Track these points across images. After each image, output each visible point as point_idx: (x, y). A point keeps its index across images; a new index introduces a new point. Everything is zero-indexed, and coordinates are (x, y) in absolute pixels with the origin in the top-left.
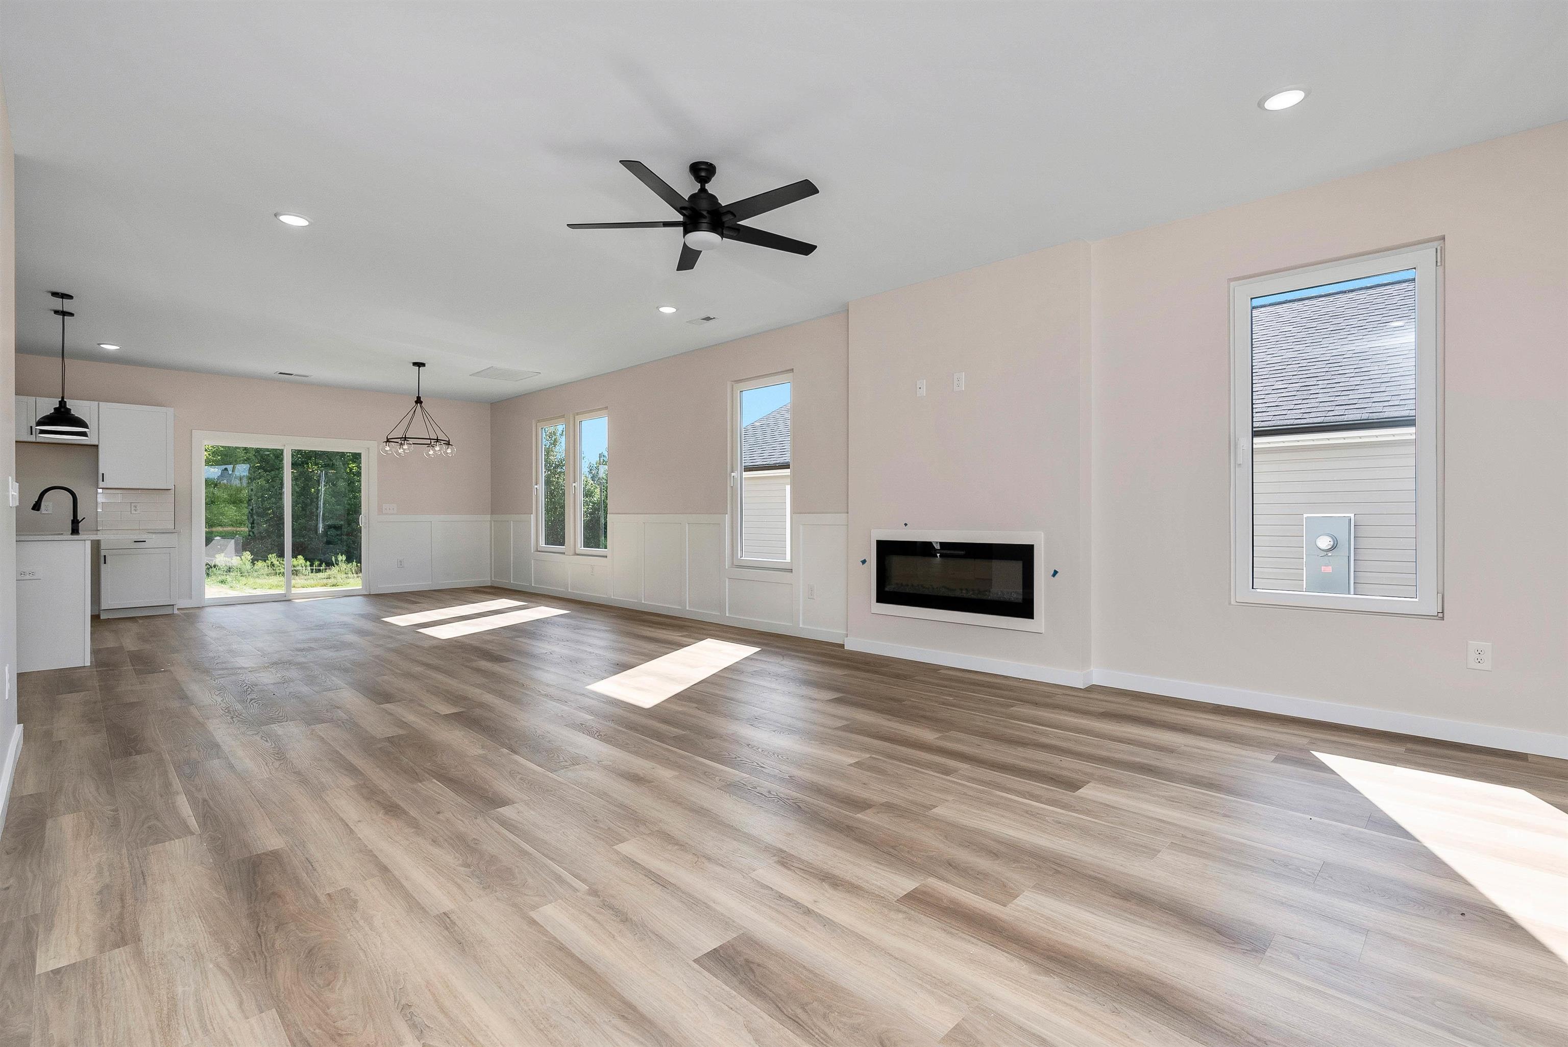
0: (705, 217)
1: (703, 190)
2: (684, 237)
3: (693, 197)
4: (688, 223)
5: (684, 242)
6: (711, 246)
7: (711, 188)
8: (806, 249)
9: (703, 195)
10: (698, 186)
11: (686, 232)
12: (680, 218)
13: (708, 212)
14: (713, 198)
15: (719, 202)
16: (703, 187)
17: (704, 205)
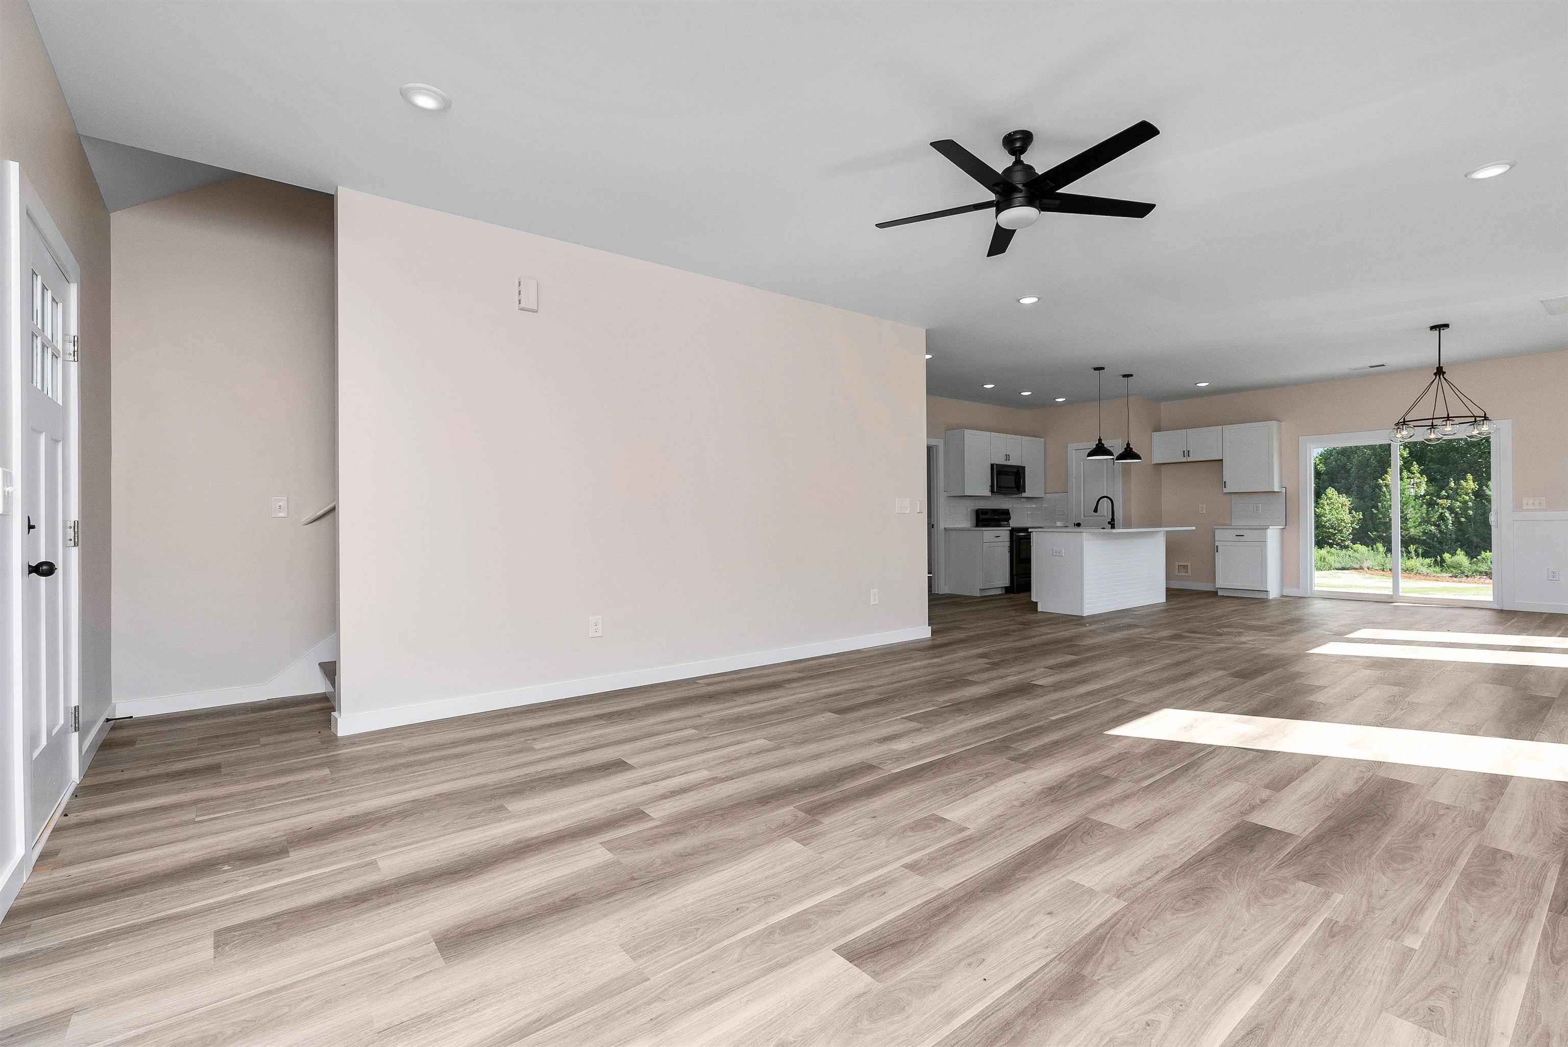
0: (1021, 191)
1: (1018, 162)
2: (996, 218)
3: (1008, 171)
4: (1000, 201)
5: (997, 223)
6: (1028, 223)
7: (1026, 158)
8: (1140, 210)
9: (1018, 167)
10: (1013, 159)
11: (998, 212)
12: (992, 197)
13: (1024, 185)
14: (1030, 168)
15: (1036, 172)
16: (1018, 159)
17: (1018, 179)
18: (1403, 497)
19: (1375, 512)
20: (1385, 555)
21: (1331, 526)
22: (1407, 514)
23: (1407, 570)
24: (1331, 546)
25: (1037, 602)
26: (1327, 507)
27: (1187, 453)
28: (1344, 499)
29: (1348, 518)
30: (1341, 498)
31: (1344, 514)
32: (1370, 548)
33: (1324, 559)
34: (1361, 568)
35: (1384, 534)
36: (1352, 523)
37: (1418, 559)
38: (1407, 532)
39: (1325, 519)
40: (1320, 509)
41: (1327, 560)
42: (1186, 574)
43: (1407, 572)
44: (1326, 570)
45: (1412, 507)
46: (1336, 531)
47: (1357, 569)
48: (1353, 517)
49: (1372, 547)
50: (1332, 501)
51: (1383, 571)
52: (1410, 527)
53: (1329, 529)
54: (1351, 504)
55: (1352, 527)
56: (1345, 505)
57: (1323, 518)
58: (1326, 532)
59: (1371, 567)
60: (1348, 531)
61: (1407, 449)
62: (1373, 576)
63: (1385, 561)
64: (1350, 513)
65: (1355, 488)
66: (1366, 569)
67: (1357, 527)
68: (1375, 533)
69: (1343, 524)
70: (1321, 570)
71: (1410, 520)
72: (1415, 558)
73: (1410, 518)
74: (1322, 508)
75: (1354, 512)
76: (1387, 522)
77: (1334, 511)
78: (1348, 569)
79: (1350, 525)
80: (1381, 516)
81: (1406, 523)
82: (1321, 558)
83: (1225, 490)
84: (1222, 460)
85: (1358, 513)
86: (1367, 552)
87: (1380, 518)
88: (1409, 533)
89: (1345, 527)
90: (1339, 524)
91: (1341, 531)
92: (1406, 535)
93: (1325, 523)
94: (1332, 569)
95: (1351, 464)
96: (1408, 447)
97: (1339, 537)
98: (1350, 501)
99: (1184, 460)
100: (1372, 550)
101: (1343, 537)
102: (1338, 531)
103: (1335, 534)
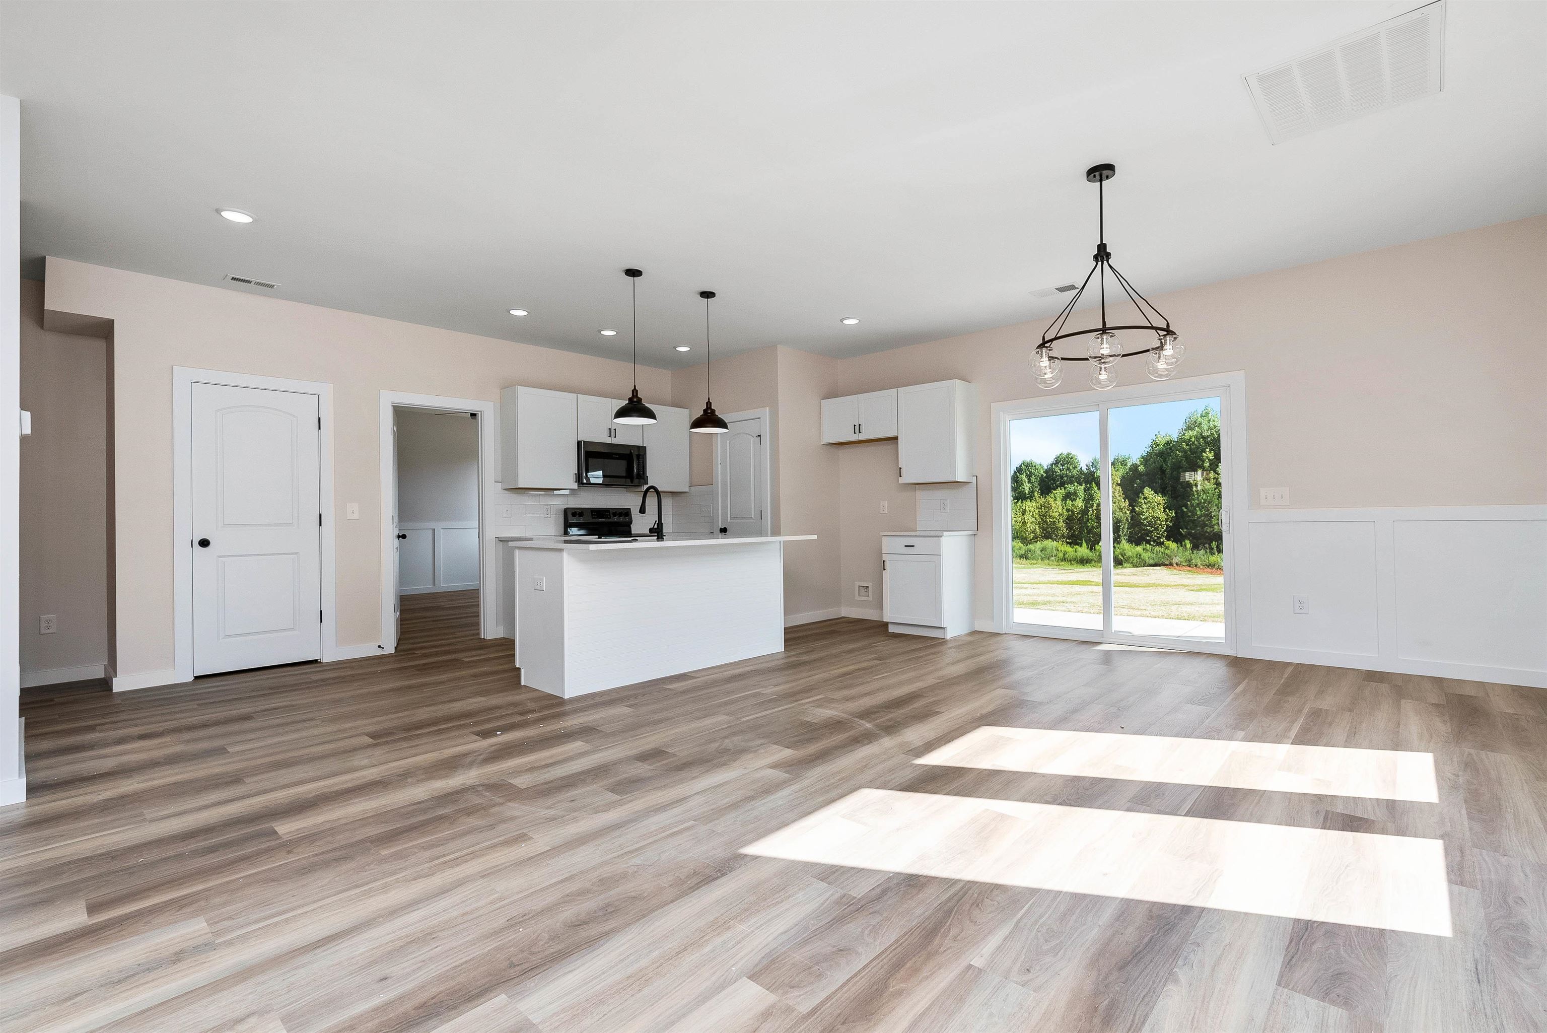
18: (1208, 496)
19: (1185, 510)
20: (1191, 551)
21: (1149, 523)
22: (1211, 512)
23: (1210, 565)
24: (1148, 542)
25: (520, 668)
26: (1144, 506)
27: (858, 429)
28: (1159, 498)
29: (1163, 516)
30: (1157, 497)
31: (1159, 513)
32: (1179, 545)
33: (1140, 555)
34: (1171, 564)
35: (1193, 531)
36: (1166, 520)
37: (1219, 555)
38: (1212, 529)
39: (1143, 517)
40: (1139, 507)
41: (1142, 556)
42: (866, 599)
43: (1210, 567)
44: (1141, 566)
45: (1216, 505)
46: (1153, 529)
47: (1167, 565)
48: (1167, 515)
49: (1181, 543)
50: (1149, 500)
51: (1190, 566)
52: (1214, 525)
53: (1147, 526)
54: (1166, 503)
55: (1166, 525)
56: (1161, 504)
57: (1141, 516)
58: (1144, 530)
59: (1179, 563)
60: (1163, 528)
61: (1212, 452)
62: (1180, 572)
63: (1191, 557)
64: (1165, 511)
65: (1169, 488)
66: (1175, 565)
67: (1171, 524)
68: (1185, 530)
69: (1159, 522)
70: (1137, 567)
71: (1214, 518)
72: (1216, 553)
73: (1214, 516)
74: (1140, 506)
75: (1168, 511)
76: (1195, 520)
77: (1150, 509)
78: (1159, 565)
79: (1164, 523)
80: (1190, 514)
81: (1211, 521)
82: (1137, 555)
83: (902, 480)
84: (896, 438)
85: (1171, 512)
86: (1176, 549)
87: (1189, 516)
88: (1214, 530)
89: (1160, 525)
90: (1155, 522)
91: (1157, 529)
92: (1211, 532)
93: (1143, 521)
94: (1146, 565)
95: (1166, 465)
96: (1213, 450)
97: (1155, 534)
98: (1164, 500)
99: (855, 438)
100: (1181, 546)
101: (1159, 534)
102: (1155, 528)
103: (1152, 531)
